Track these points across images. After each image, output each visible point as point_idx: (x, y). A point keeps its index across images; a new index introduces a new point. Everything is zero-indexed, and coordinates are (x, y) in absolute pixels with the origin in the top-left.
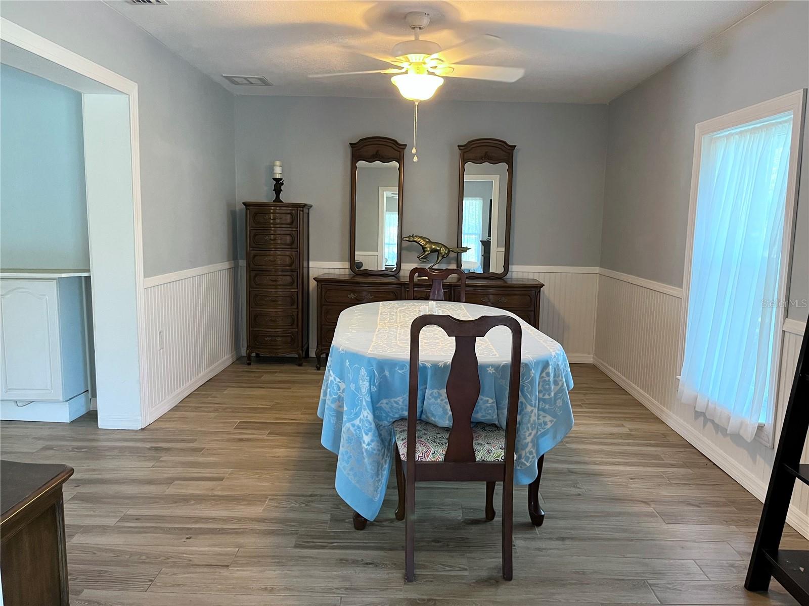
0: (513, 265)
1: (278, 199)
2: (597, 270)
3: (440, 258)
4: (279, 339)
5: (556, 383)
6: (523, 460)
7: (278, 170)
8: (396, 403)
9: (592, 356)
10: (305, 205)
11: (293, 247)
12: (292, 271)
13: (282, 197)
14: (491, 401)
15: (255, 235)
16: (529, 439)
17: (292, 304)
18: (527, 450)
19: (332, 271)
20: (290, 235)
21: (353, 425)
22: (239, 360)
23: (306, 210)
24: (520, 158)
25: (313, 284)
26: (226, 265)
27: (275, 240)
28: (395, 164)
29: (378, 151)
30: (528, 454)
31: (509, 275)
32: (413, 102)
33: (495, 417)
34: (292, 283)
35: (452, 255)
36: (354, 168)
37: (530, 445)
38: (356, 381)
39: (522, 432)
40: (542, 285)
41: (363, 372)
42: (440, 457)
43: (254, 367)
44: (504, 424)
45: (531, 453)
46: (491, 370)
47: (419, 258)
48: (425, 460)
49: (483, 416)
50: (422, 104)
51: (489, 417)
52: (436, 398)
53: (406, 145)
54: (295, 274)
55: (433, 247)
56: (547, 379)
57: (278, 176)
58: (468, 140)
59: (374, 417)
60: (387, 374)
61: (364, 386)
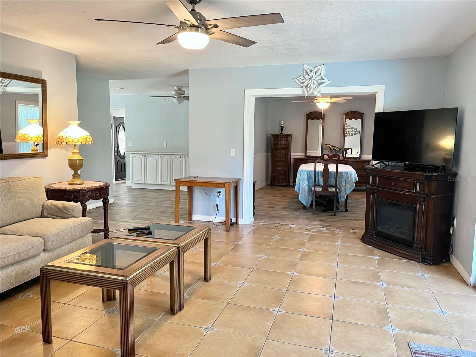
0: (362, 155)
1: (282, 133)
3: (336, 152)
4: (281, 178)
5: (350, 177)
7: (282, 123)
10: (291, 135)
11: (287, 148)
12: (286, 156)
13: (283, 132)
14: (333, 180)
15: (274, 145)
16: (343, 189)
17: (286, 167)
19: (299, 156)
20: (285, 144)
21: (303, 185)
22: (267, 185)
23: (291, 136)
25: (292, 160)
26: (265, 154)
27: (281, 146)
28: (321, 120)
29: (315, 116)
31: (361, 158)
34: (285, 160)
36: (307, 122)
37: (343, 191)
38: (304, 176)
41: (306, 174)
42: (321, 190)
43: (272, 187)
45: (343, 193)
46: (331, 173)
47: (328, 152)
48: (318, 190)
51: (331, 184)
53: (325, 114)
54: (287, 157)
55: (334, 148)
56: (348, 176)
57: (282, 126)
58: (347, 113)
59: (309, 183)
60: (311, 174)
61: (306, 177)
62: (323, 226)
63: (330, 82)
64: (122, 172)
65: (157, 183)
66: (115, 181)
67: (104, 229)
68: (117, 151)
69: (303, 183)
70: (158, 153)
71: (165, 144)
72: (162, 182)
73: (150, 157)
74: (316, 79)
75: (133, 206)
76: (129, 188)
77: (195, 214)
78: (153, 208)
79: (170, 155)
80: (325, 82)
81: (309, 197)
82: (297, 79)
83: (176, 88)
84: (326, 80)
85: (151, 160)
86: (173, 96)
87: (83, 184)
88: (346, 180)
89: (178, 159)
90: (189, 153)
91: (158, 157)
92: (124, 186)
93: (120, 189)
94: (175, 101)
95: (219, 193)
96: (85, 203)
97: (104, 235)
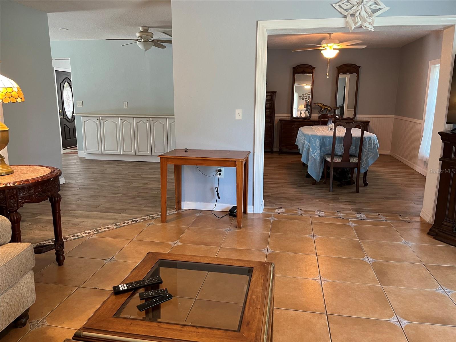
0: (357, 114)
2: (393, 116)
3: (328, 112)
6: (363, 165)
8: (327, 149)
9: (389, 151)
10: (275, 92)
11: (271, 108)
14: (354, 148)
16: (365, 159)
18: (364, 162)
19: (283, 117)
21: (314, 155)
24: (361, 71)
25: (276, 122)
28: (311, 75)
29: (303, 70)
30: (364, 164)
31: (356, 118)
32: (327, 59)
33: (355, 152)
35: (333, 110)
36: (294, 77)
38: (315, 143)
39: (362, 157)
40: (370, 122)
41: (318, 140)
42: (340, 161)
44: (357, 155)
45: (365, 163)
46: (354, 139)
47: (319, 112)
48: (336, 161)
49: (351, 152)
50: (331, 60)
51: (353, 153)
52: (338, 147)
53: (315, 67)
55: (325, 107)
56: (371, 142)
58: (341, 65)
59: (321, 152)
60: (325, 140)
61: (318, 144)
62: (360, 212)
63: (388, 8)
64: (70, 139)
65: (118, 152)
66: (63, 150)
67: (55, 244)
68: (63, 113)
69: (314, 152)
70: (118, 116)
71: (126, 104)
72: (124, 151)
73: (108, 120)
74: (368, 5)
75: (92, 188)
76: (83, 160)
77: (184, 201)
78: (120, 189)
79: (134, 117)
80: (380, 9)
81: (320, 169)
82: (338, 4)
83: (141, 28)
84: (382, 5)
85: (109, 124)
86: (138, 40)
87: (11, 173)
88: (369, 147)
89: (144, 122)
90: (174, 116)
91: (119, 121)
92: (74, 156)
93: (71, 161)
94: (140, 47)
95: (219, 172)
96: (17, 209)
97: (56, 254)
